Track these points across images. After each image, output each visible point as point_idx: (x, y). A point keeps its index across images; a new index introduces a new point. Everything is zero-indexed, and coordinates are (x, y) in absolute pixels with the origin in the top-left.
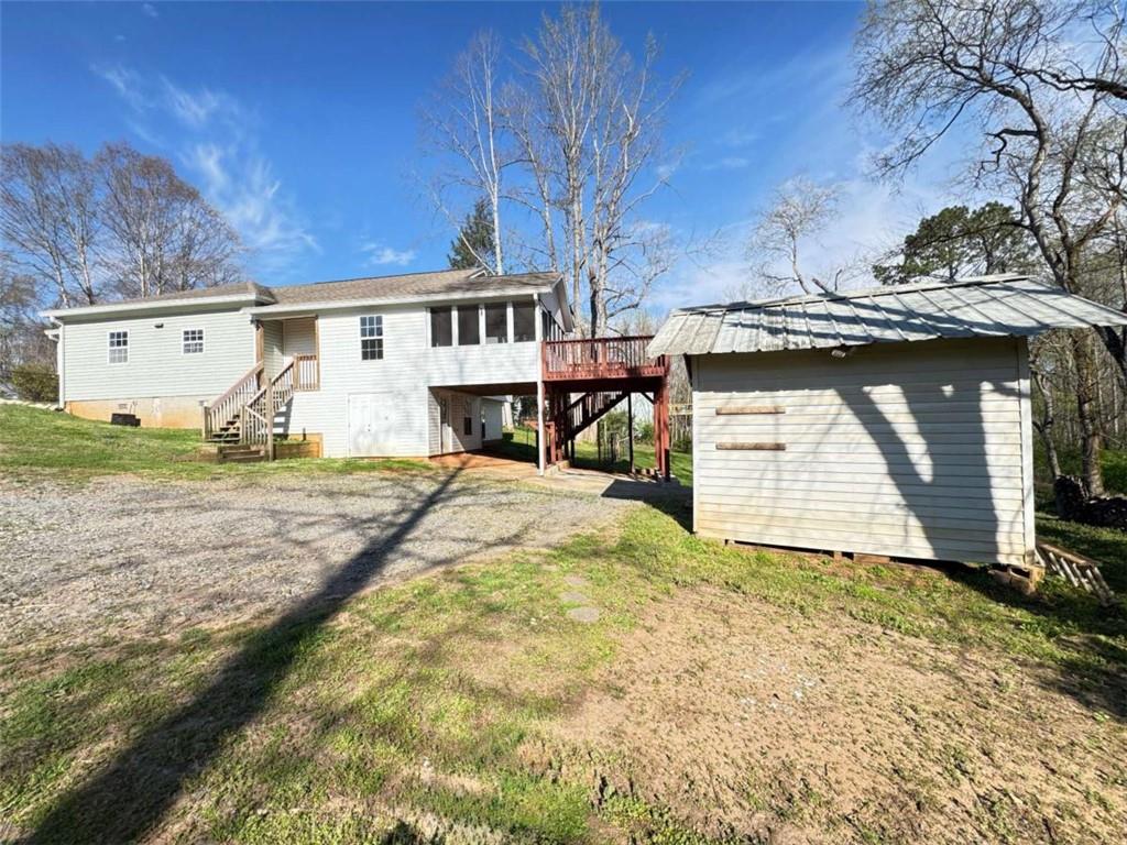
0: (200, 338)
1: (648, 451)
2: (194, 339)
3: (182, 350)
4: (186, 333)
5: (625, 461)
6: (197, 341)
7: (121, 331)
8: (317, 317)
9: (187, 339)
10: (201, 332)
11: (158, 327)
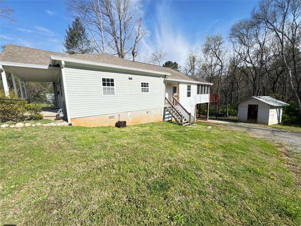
0: (148, 86)
2: (145, 86)
3: (141, 91)
4: (142, 84)
6: (146, 88)
7: (110, 78)
8: (179, 84)
9: (142, 86)
10: (147, 84)
11: (129, 79)
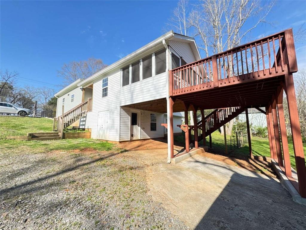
1: (261, 141)
3: (71, 101)
4: (72, 96)
5: (246, 147)
11: (68, 95)
